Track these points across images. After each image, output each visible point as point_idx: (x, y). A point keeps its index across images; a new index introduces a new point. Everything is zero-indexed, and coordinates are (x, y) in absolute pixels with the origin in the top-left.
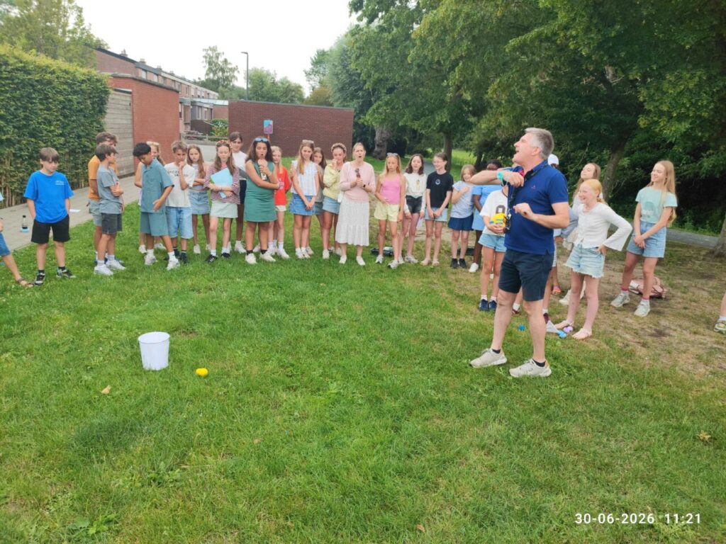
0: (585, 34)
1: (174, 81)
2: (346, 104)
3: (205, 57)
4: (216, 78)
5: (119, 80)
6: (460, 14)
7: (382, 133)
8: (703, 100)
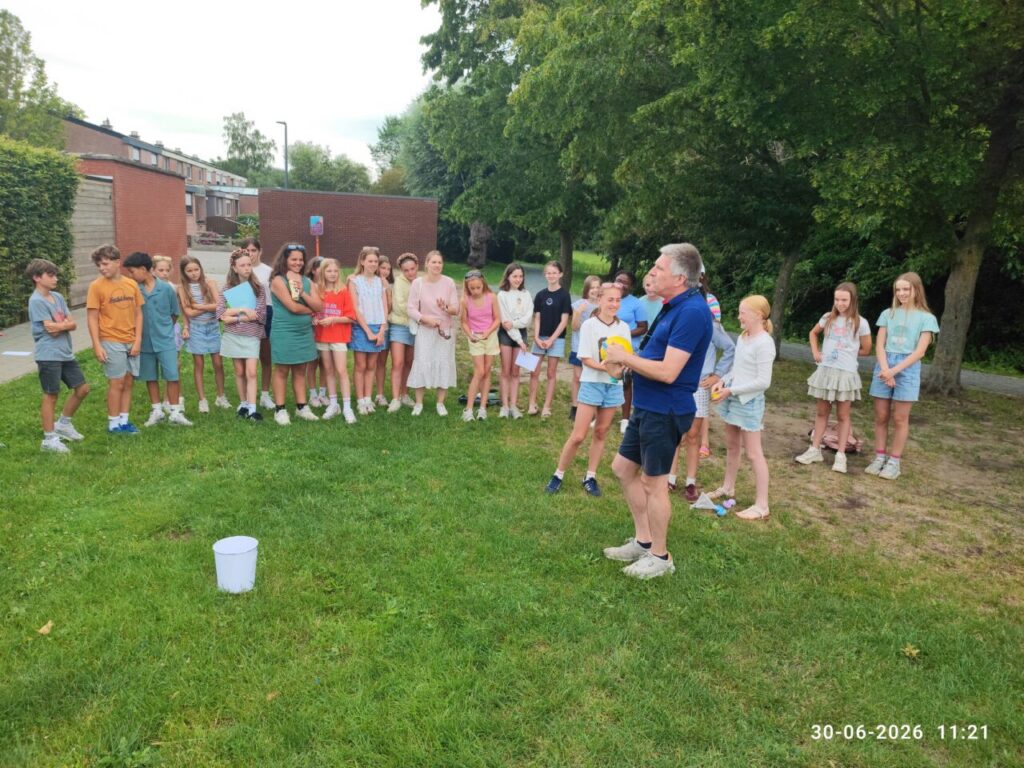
0: (737, 99)
1: (181, 162)
2: (427, 192)
3: (226, 128)
4: (243, 157)
5: (93, 163)
6: (572, 71)
7: (479, 231)
8: (895, 185)
